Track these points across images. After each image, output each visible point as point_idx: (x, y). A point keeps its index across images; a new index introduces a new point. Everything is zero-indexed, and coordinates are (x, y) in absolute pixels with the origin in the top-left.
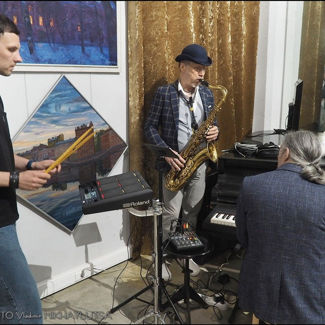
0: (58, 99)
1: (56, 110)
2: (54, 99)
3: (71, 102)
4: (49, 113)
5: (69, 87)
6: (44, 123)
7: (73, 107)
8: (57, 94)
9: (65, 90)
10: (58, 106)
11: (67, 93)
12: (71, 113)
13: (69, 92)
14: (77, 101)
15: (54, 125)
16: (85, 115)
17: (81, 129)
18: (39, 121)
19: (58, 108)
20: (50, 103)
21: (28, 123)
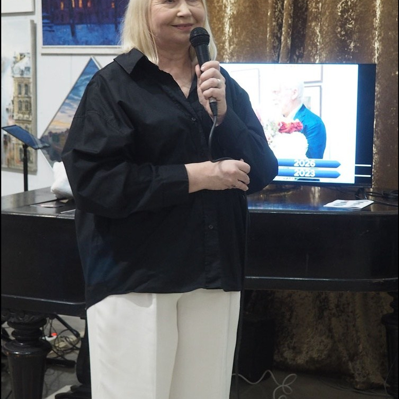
2: (83, 82)
4: (79, 96)
5: (96, 70)
6: (75, 106)
8: (85, 77)
20: (80, 86)
21: (64, 104)
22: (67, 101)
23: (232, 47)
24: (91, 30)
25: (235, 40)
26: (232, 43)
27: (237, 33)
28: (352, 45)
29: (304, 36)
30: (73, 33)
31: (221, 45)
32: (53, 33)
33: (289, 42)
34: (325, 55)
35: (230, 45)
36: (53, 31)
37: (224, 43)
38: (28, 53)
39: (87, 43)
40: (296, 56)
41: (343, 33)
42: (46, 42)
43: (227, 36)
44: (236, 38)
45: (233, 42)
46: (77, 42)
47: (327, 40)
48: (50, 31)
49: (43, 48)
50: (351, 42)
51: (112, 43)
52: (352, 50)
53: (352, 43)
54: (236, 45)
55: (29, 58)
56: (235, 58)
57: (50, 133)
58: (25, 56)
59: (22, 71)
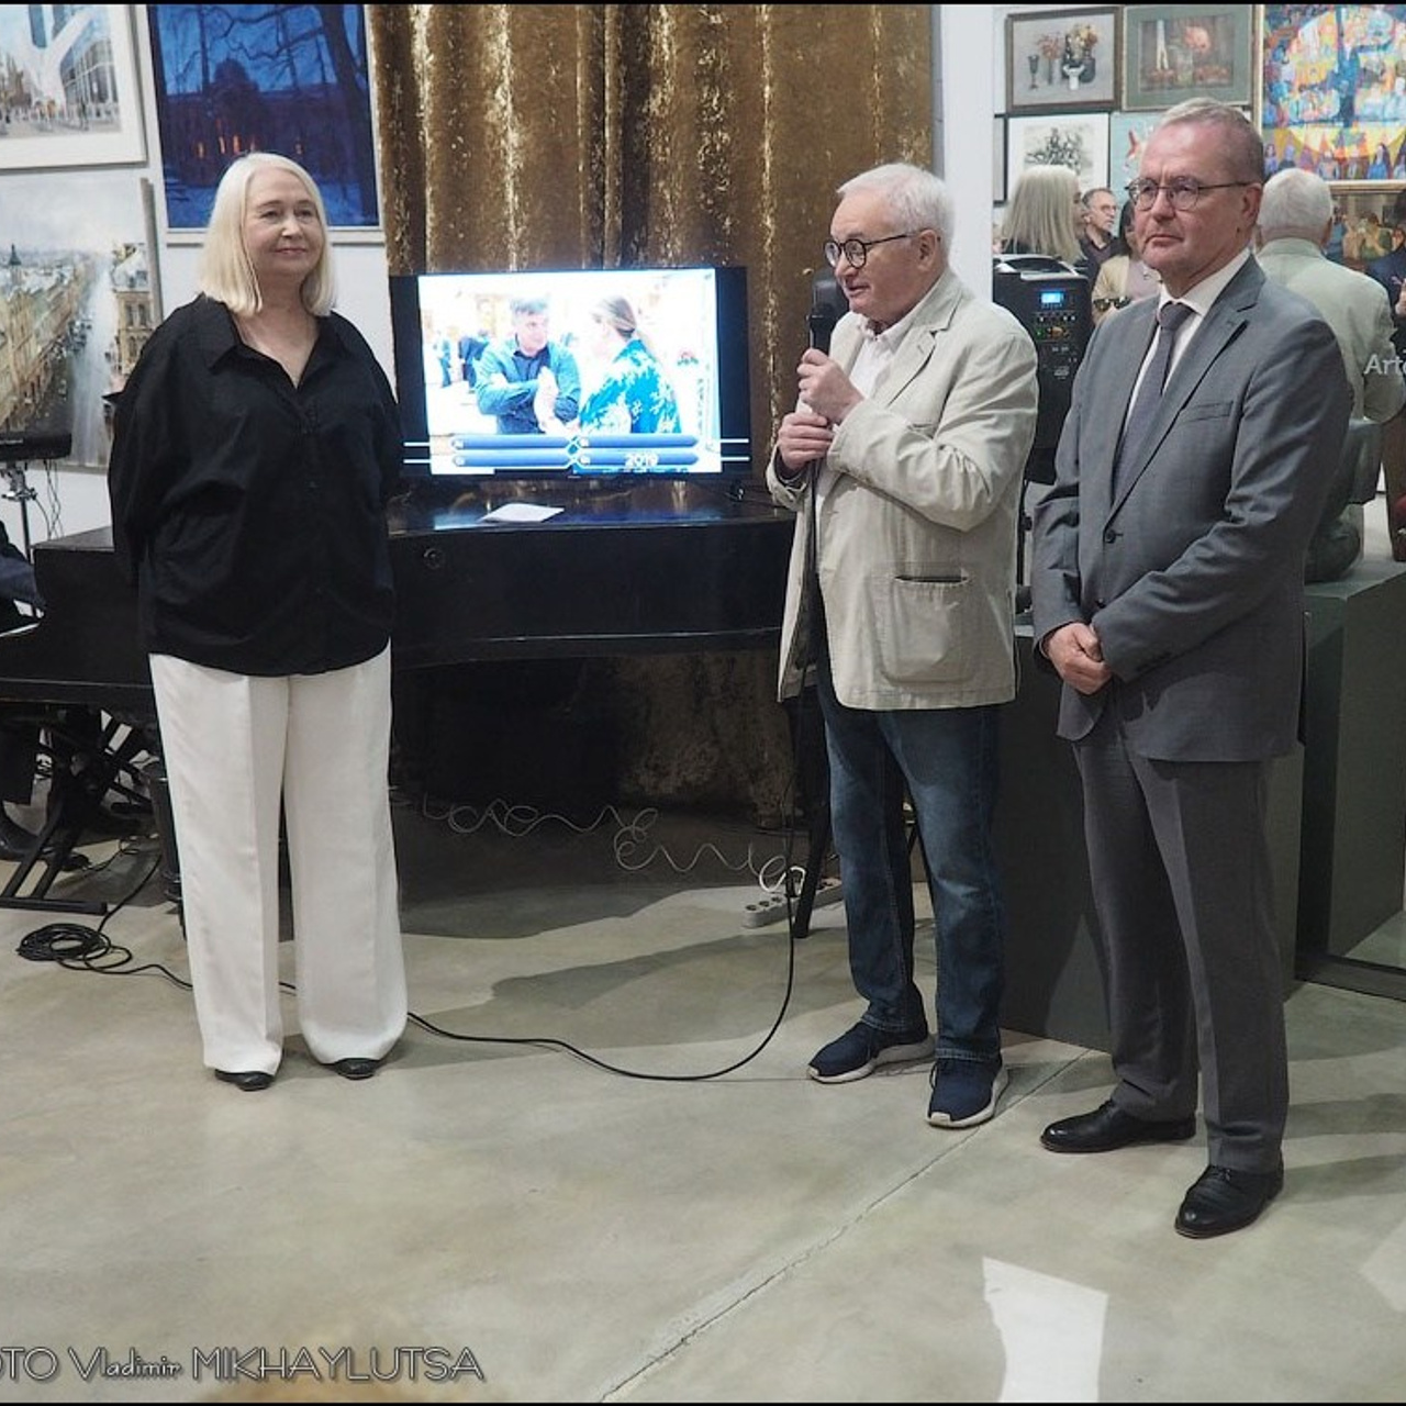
23: (520, 230)
25: (525, 217)
26: (519, 223)
27: (527, 204)
28: (728, 223)
29: (646, 206)
31: (503, 224)
32: (186, 203)
33: (619, 220)
34: (679, 243)
35: (517, 227)
36: (187, 200)
37: (507, 221)
38: (141, 244)
40: (635, 242)
41: (709, 202)
42: (174, 222)
43: (511, 211)
44: (526, 213)
45: (522, 220)
47: (682, 215)
48: (181, 200)
49: (170, 233)
50: (724, 219)
52: (728, 232)
53: (727, 220)
54: (528, 226)
55: (144, 253)
56: (527, 249)
58: (134, 250)
59: (132, 280)
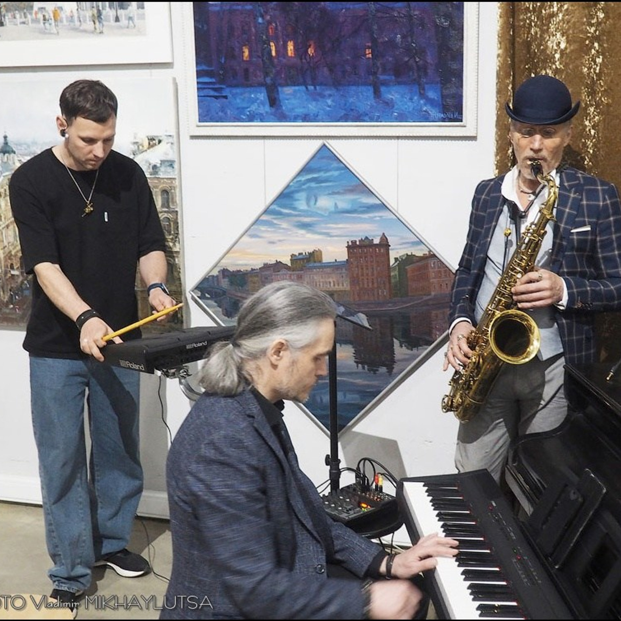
0: (313, 185)
1: (308, 204)
2: (304, 184)
3: (338, 193)
4: (294, 209)
5: (335, 164)
6: (284, 225)
7: (344, 202)
8: (310, 176)
9: (327, 171)
10: (312, 197)
11: (332, 176)
12: (340, 213)
13: (336, 173)
14: (352, 191)
15: (302, 232)
16: (371, 220)
17: (360, 247)
18: (275, 222)
19: (312, 202)
20: (297, 191)
21: (257, 222)
22: (265, 218)
24: (316, 97)
30: (273, 101)
32: (223, 100)
36: (226, 97)
38: (170, 136)
39: (306, 118)
46: (282, 117)
48: (216, 97)
49: (198, 126)
51: (366, 118)
57: (225, 272)
58: (160, 142)
59: (155, 167)
